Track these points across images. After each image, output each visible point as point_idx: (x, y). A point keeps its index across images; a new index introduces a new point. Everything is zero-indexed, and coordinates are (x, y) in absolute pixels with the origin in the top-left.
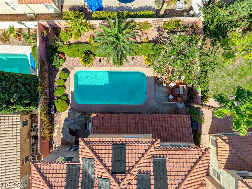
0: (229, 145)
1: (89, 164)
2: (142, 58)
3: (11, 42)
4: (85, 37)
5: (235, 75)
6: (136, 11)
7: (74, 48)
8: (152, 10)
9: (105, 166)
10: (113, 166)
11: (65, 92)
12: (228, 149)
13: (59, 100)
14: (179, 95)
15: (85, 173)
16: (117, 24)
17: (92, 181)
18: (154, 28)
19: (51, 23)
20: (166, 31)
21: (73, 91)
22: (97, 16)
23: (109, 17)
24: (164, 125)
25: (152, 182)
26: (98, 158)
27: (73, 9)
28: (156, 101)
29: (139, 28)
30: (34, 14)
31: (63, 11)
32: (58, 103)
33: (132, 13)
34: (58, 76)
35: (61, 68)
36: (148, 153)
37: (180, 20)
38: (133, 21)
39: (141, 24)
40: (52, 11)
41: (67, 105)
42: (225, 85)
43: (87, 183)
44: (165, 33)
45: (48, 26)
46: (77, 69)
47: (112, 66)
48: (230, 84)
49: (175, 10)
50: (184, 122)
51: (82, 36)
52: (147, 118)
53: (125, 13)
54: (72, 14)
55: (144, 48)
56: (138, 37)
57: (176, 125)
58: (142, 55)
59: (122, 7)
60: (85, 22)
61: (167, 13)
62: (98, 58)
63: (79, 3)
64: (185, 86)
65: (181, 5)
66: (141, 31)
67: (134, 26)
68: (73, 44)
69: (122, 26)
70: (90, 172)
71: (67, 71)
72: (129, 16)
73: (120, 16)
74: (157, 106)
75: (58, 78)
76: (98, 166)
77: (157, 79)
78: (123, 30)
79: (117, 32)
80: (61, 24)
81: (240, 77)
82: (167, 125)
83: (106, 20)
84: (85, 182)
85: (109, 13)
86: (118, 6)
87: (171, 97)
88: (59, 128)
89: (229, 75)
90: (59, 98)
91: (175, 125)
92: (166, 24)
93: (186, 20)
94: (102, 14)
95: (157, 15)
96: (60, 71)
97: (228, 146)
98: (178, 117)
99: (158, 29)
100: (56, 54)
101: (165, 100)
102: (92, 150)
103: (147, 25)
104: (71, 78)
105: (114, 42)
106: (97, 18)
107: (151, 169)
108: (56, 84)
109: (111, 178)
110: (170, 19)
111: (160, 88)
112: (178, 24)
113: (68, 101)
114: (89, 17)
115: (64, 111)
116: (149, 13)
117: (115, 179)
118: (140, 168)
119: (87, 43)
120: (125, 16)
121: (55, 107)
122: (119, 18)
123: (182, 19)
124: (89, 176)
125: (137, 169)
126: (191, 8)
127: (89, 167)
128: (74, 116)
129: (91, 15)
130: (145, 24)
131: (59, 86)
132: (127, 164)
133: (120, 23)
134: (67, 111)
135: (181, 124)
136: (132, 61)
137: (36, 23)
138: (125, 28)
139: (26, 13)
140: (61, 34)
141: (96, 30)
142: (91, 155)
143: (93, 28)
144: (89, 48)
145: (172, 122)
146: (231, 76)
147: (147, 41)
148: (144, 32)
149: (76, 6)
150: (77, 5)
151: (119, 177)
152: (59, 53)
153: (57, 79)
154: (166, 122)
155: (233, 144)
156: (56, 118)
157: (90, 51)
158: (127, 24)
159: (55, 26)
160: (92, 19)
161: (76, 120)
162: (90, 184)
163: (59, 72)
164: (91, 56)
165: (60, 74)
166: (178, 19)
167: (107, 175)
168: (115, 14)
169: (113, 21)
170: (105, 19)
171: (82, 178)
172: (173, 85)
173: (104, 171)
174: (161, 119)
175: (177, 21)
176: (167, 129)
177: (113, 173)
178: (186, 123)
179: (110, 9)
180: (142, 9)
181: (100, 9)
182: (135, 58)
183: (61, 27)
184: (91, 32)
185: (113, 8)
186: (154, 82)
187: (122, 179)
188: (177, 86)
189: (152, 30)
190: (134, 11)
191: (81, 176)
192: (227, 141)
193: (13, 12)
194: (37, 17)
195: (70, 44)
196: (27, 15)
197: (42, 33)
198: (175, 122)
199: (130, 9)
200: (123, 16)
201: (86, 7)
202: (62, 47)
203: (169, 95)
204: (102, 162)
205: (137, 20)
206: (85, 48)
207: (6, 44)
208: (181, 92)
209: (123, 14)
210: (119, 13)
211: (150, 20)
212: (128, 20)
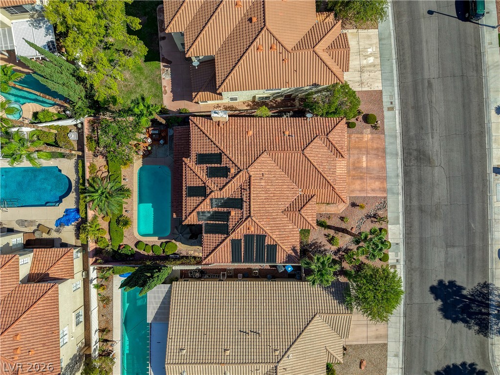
0: (199, 91)
1: (202, 215)
2: (124, 171)
3: (110, 295)
4: (104, 225)
5: (141, 79)
6: (79, 177)
7: (114, 235)
8: (77, 161)
9: (201, 202)
10: (202, 196)
11: (159, 245)
12: (203, 93)
13: (166, 250)
14: (159, 134)
15: (210, 219)
16: (91, 194)
17: (215, 213)
18: (95, 160)
19: (91, 255)
20: (98, 148)
21: (157, 238)
22: (84, 212)
23: (84, 202)
24: (182, 151)
25: (213, 165)
26: (196, 208)
27: (78, 237)
28: (167, 156)
29: (95, 174)
30: (83, 272)
31: (81, 245)
32: (169, 252)
33: (81, 181)
34: (142, 252)
35: (135, 249)
36: (193, 168)
37: (86, 137)
38: (88, 180)
39: (90, 172)
40: (80, 255)
41: (171, 243)
42: (150, 88)
43: (216, 217)
44: (99, 149)
45: (94, 259)
46: (136, 234)
47: (132, 200)
48: (149, 83)
49: (78, 141)
50: (179, 133)
51: (103, 228)
52: (177, 166)
53: (81, 187)
54: (82, 236)
55: (114, 169)
56: (104, 175)
57: (182, 140)
58: (120, 171)
59: (75, 190)
60: (89, 223)
61: (81, 147)
62: (124, 213)
63: (72, 230)
64: (150, 129)
65: (73, 136)
66: (97, 172)
67: (93, 179)
68: (111, 237)
69: (92, 190)
70: (209, 215)
71: (137, 244)
72: (83, 184)
73: (84, 191)
74: (172, 155)
75: (144, 252)
76: (203, 207)
77: (144, 156)
78: (95, 189)
79: (97, 194)
80: (92, 246)
81: (142, 73)
82: (182, 149)
83: (88, 204)
84: (216, 218)
85: (81, 201)
86: (74, 194)
87: (162, 142)
88: (195, 251)
89: (140, 85)
90: (164, 252)
91: (182, 142)
92: (90, 149)
93: (86, 132)
94: (82, 208)
95: (81, 158)
96: (137, 250)
97: (200, 93)
98: (176, 138)
99: (95, 156)
100: (120, 251)
101: (166, 147)
102: (190, 213)
103: (92, 166)
104: (145, 240)
105: (106, 197)
106: (86, 213)
107: (205, 166)
108: (151, 253)
109: (209, 198)
110: (85, 146)
111: (154, 152)
112: (90, 138)
113: (167, 242)
114: (85, 220)
115: (176, 245)
116: (80, 165)
117: (210, 194)
118: (204, 174)
119: (110, 222)
120: (83, 188)
121: (172, 254)
122: (85, 193)
123: (85, 135)
124: (211, 215)
125: (204, 177)
126: (76, 125)
127: (205, 216)
128: (176, 234)
129: (83, 218)
130: (91, 168)
131: (152, 251)
132: (200, 185)
133: (89, 192)
134: (178, 243)
135: (181, 135)
136: (127, 180)
137: (91, 268)
138: (94, 187)
139: (82, 279)
140: (102, 247)
141: (97, 214)
142: (195, 213)
143: (95, 217)
144: (114, 221)
145: (179, 144)
146: (141, 83)
147: (107, 166)
148: (98, 169)
149: (75, 234)
150: (74, 232)
151: (208, 191)
152: (119, 249)
153: (146, 254)
154: (180, 149)
155: (198, 88)
156: (184, 254)
157: (117, 220)
158: (91, 185)
159: (94, 252)
160: (86, 217)
161: (180, 231)
162: (217, 214)
163: (139, 251)
164: (121, 219)
165: (139, 249)
166: (85, 139)
167: (208, 200)
168: (82, 196)
169: (88, 198)
170: (86, 205)
171: (213, 221)
172: (149, 140)
173: (205, 203)
174: (178, 154)
175: (88, 139)
176: (185, 148)
177: (205, 196)
178: (181, 131)
179: (77, 202)
180: (77, 172)
181: (77, 210)
182: (124, 177)
183: (95, 247)
184: (99, 220)
185: (76, 199)
186: (148, 158)
187: (210, 189)
188: (151, 136)
189: (97, 161)
190: (79, 179)
191: (212, 222)
192: (196, 93)
193: (82, 290)
194: (86, 269)
195: (111, 239)
196: (84, 277)
197: (100, 263)
198: (180, 141)
199: (77, 182)
200: (83, 189)
201: (76, 224)
202: (113, 246)
203: (159, 144)
204: (198, 205)
205: (87, 176)
206: (114, 224)
207: (112, 300)
208: (157, 132)
209: (81, 189)
210: (81, 192)
211: (87, 164)
212: (87, 185)
